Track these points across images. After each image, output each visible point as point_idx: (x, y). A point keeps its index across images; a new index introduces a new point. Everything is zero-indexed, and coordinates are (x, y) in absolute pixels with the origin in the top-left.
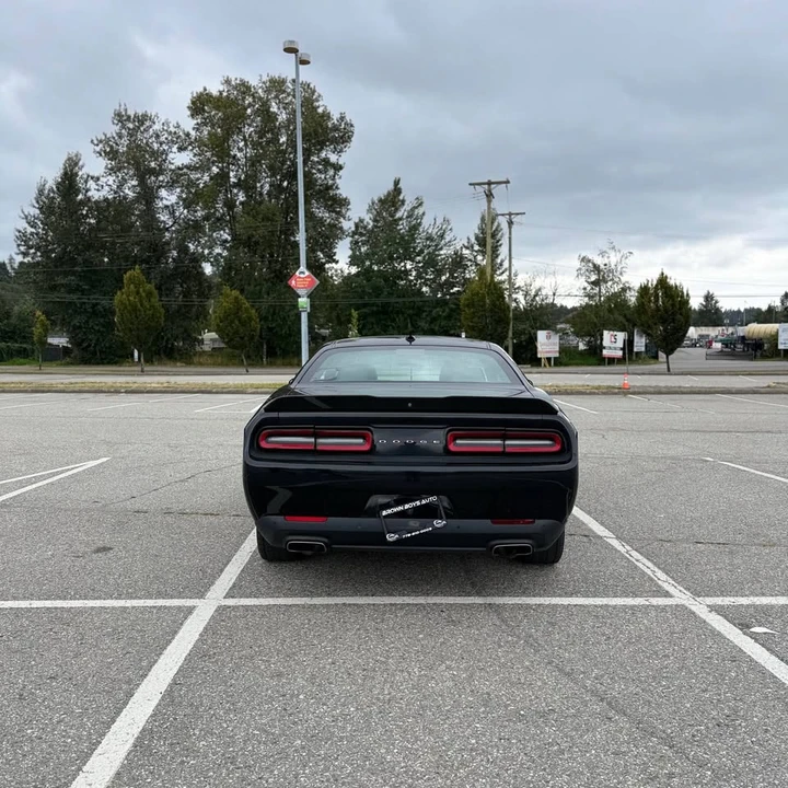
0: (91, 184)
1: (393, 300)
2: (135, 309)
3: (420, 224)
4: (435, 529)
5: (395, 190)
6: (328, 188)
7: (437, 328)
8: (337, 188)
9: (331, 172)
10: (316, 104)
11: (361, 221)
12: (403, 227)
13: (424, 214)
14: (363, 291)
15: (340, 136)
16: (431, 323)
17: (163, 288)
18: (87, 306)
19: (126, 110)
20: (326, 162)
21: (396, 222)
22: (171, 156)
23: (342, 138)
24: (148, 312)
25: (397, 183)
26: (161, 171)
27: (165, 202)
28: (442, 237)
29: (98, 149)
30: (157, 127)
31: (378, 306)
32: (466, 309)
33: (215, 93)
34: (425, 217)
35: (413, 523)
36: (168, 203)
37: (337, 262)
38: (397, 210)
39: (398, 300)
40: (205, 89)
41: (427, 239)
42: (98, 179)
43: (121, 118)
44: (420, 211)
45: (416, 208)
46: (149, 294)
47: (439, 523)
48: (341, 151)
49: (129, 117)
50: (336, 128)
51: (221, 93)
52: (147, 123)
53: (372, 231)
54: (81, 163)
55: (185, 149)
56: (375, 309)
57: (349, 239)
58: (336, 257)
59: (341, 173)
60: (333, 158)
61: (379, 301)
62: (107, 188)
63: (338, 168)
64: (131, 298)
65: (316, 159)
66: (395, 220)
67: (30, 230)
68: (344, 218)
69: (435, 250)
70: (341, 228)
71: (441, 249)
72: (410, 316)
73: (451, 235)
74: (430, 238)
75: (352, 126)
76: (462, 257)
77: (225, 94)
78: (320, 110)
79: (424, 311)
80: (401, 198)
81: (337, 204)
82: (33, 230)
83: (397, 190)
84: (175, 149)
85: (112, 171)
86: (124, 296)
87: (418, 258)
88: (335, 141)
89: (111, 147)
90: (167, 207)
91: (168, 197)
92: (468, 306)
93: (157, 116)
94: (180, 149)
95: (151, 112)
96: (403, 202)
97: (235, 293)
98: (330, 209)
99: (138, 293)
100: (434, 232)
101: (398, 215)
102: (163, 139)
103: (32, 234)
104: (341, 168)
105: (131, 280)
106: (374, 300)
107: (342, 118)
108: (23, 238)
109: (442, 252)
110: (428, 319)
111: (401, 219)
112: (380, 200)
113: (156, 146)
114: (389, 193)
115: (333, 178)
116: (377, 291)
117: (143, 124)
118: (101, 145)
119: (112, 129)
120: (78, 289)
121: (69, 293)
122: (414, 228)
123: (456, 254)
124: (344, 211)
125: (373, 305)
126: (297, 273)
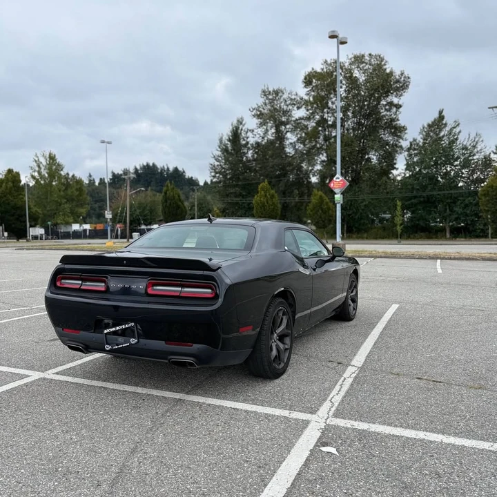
0: (250, 134)
1: (435, 193)
2: (263, 206)
3: (457, 139)
4: (131, 344)
5: (440, 117)
6: (393, 120)
7: (468, 212)
8: (398, 120)
9: (394, 110)
10: (385, 67)
11: (415, 140)
12: (445, 142)
13: (460, 132)
14: (413, 188)
15: (401, 85)
16: (465, 208)
17: (286, 192)
18: (245, 205)
19: (268, 88)
20: (391, 104)
21: (441, 139)
22: (294, 112)
23: (402, 86)
24: (271, 207)
25: (441, 112)
26: (287, 123)
27: (290, 141)
28: (474, 147)
29: (253, 113)
30: (285, 96)
31: (424, 197)
32: (483, 198)
33: (319, 70)
34: (461, 134)
35: (120, 339)
36: (292, 141)
37: (397, 169)
38: (441, 131)
39: (439, 193)
40: (313, 69)
41: (463, 149)
42: (253, 131)
43: (265, 93)
44: (457, 130)
45: (455, 128)
46: (272, 196)
47: (133, 341)
48: (401, 95)
49: (270, 92)
50: (398, 81)
51: (323, 69)
52: (280, 95)
53: (423, 146)
54: (244, 123)
55: (301, 107)
56: (422, 199)
57: (407, 153)
58: (396, 166)
59: (401, 110)
60: (395, 100)
61: (424, 194)
62: (258, 136)
63: (398, 106)
64: (262, 199)
65: (385, 103)
66: (440, 138)
67: (217, 163)
68: (403, 139)
69: (470, 156)
70: (401, 147)
71: (474, 155)
72: (449, 204)
73: (482, 145)
74: (465, 148)
75: (409, 78)
76: (490, 160)
77: (325, 70)
78: (388, 71)
79: (458, 200)
80: (444, 122)
81: (398, 131)
82: (218, 163)
83: (441, 117)
84: (295, 108)
85: (261, 125)
86: (259, 198)
87: (456, 163)
88: (397, 89)
89: (260, 111)
90: (291, 144)
91: (291, 138)
92: (484, 195)
93: (285, 89)
94: (298, 108)
95: (282, 87)
96: (446, 124)
97: (320, 193)
98: (394, 134)
99: (266, 196)
100: (468, 143)
101: (442, 134)
102: (288, 103)
103: (218, 165)
104: (401, 106)
105: (263, 189)
106: (420, 193)
107: (402, 74)
108: (213, 168)
109: (475, 158)
110: (463, 205)
111: (443, 136)
112: (429, 125)
113: (285, 107)
114: (435, 120)
115: (395, 113)
116: (424, 188)
117: (278, 95)
118: (255, 111)
119: (260, 101)
120: (240, 195)
121: (236, 197)
122: (453, 142)
123: (485, 158)
124: (402, 135)
125: (420, 197)
126: (334, 179)
